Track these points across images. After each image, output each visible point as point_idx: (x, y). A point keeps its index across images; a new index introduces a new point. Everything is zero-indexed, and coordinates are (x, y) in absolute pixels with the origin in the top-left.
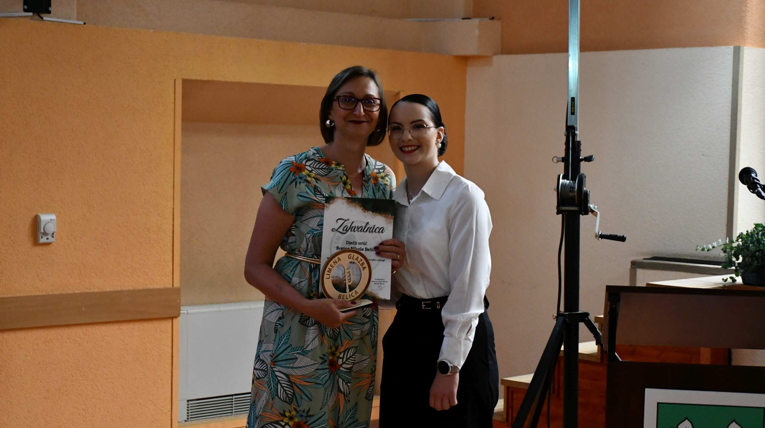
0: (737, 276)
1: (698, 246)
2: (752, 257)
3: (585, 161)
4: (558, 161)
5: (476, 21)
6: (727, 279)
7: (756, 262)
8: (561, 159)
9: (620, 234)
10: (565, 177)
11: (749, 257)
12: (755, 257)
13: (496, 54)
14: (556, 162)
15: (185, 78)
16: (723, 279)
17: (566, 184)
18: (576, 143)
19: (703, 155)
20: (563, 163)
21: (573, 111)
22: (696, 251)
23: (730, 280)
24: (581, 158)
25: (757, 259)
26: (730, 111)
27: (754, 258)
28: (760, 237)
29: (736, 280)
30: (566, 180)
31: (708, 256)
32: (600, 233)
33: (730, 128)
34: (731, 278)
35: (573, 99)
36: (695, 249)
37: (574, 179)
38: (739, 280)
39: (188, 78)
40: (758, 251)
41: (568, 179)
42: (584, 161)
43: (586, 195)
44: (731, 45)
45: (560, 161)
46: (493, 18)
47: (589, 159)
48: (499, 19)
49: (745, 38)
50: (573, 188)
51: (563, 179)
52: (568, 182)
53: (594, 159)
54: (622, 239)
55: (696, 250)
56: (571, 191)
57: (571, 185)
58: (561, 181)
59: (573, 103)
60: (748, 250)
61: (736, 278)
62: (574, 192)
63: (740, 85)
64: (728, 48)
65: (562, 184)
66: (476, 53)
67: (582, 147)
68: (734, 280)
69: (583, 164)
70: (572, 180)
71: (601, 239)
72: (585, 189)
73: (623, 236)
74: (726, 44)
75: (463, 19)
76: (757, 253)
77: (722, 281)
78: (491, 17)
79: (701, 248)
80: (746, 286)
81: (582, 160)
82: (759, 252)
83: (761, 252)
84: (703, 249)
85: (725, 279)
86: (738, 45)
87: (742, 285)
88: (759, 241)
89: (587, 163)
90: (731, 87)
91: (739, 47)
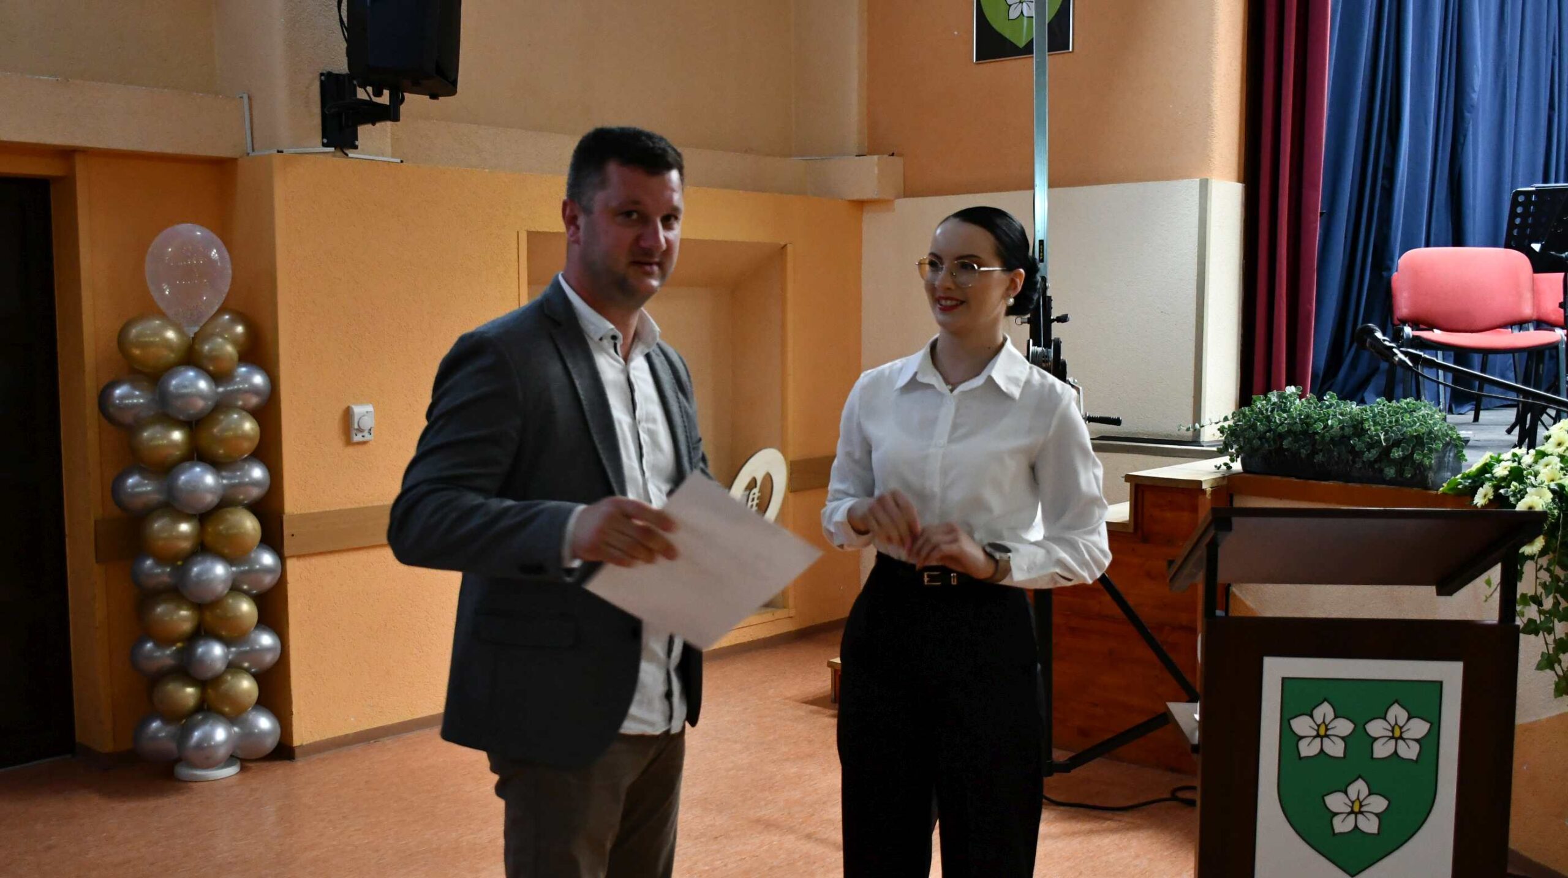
0: (1232, 460)
1: (1181, 425)
2: (1260, 438)
3: (1058, 322)
4: (1022, 323)
5: (876, 157)
6: (1221, 466)
7: (1266, 445)
8: (1026, 320)
9: (1114, 416)
10: (1037, 343)
11: (1258, 438)
12: (1265, 438)
13: (898, 197)
14: (1020, 323)
15: (529, 230)
16: (1216, 467)
17: (1037, 352)
18: (1047, 299)
19: (1162, 312)
20: (1029, 325)
21: (1041, 257)
22: (1186, 432)
23: (1224, 468)
24: (1052, 318)
25: (1267, 441)
26: (1196, 258)
27: (1264, 440)
28: (1269, 414)
29: (1231, 467)
30: (1036, 347)
31: (1171, 435)
32: (1088, 415)
33: (1196, 278)
34: (1226, 464)
35: (1041, 242)
36: (1177, 429)
37: (1047, 345)
38: (1237, 466)
39: (533, 230)
40: (1270, 431)
41: (1039, 346)
42: (1056, 322)
43: (1064, 365)
44: (1198, 178)
45: (1025, 323)
46: (893, 155)
47: (1063, 319)
48: (901, 155)
49: (1212, 168)
50: (1047, 356)
51: (1033, 346)
52: (1040, 349)
53: (1070, 320)
54: (1117, 422)
55: (1179, 430)
56: (1044, 361)
57: (1044, 354)
58: (1032, 348)
59: (1041, 246)
60: (1253, 430)
61: (1231, 464)
62: (1047, 362)
63: (1208, 226)
64: (1193, 181)
65: (1032, 353)
66: (875, 197)
67: (1053, 304)
68: (1229, 468)
69: (1054, 325)
70: (1045, 347)
71: (1089, 422)
72: (1061, 358)
73: (1118, 419)
74: (1189, 177)
75: (857, 156)
76: (1268, 434)
77: (1215, 469)
78: (891, 153)
79: (1185, 428)
80: (1247, 475)
81: (1054, 320)
82: (1270, 433)
83: (1272, 432)
84: (1188, 430)
85: (1218, 465)
86: (1207, 177)
87: (1242, 473)
88: (1268, 419)
89: (1060, 323)
90: (1197, 229)
91: (1207, 180)
